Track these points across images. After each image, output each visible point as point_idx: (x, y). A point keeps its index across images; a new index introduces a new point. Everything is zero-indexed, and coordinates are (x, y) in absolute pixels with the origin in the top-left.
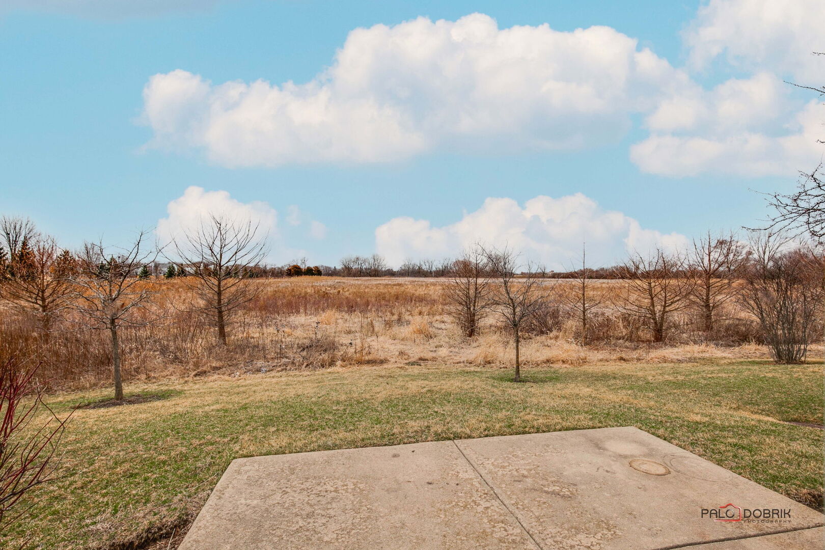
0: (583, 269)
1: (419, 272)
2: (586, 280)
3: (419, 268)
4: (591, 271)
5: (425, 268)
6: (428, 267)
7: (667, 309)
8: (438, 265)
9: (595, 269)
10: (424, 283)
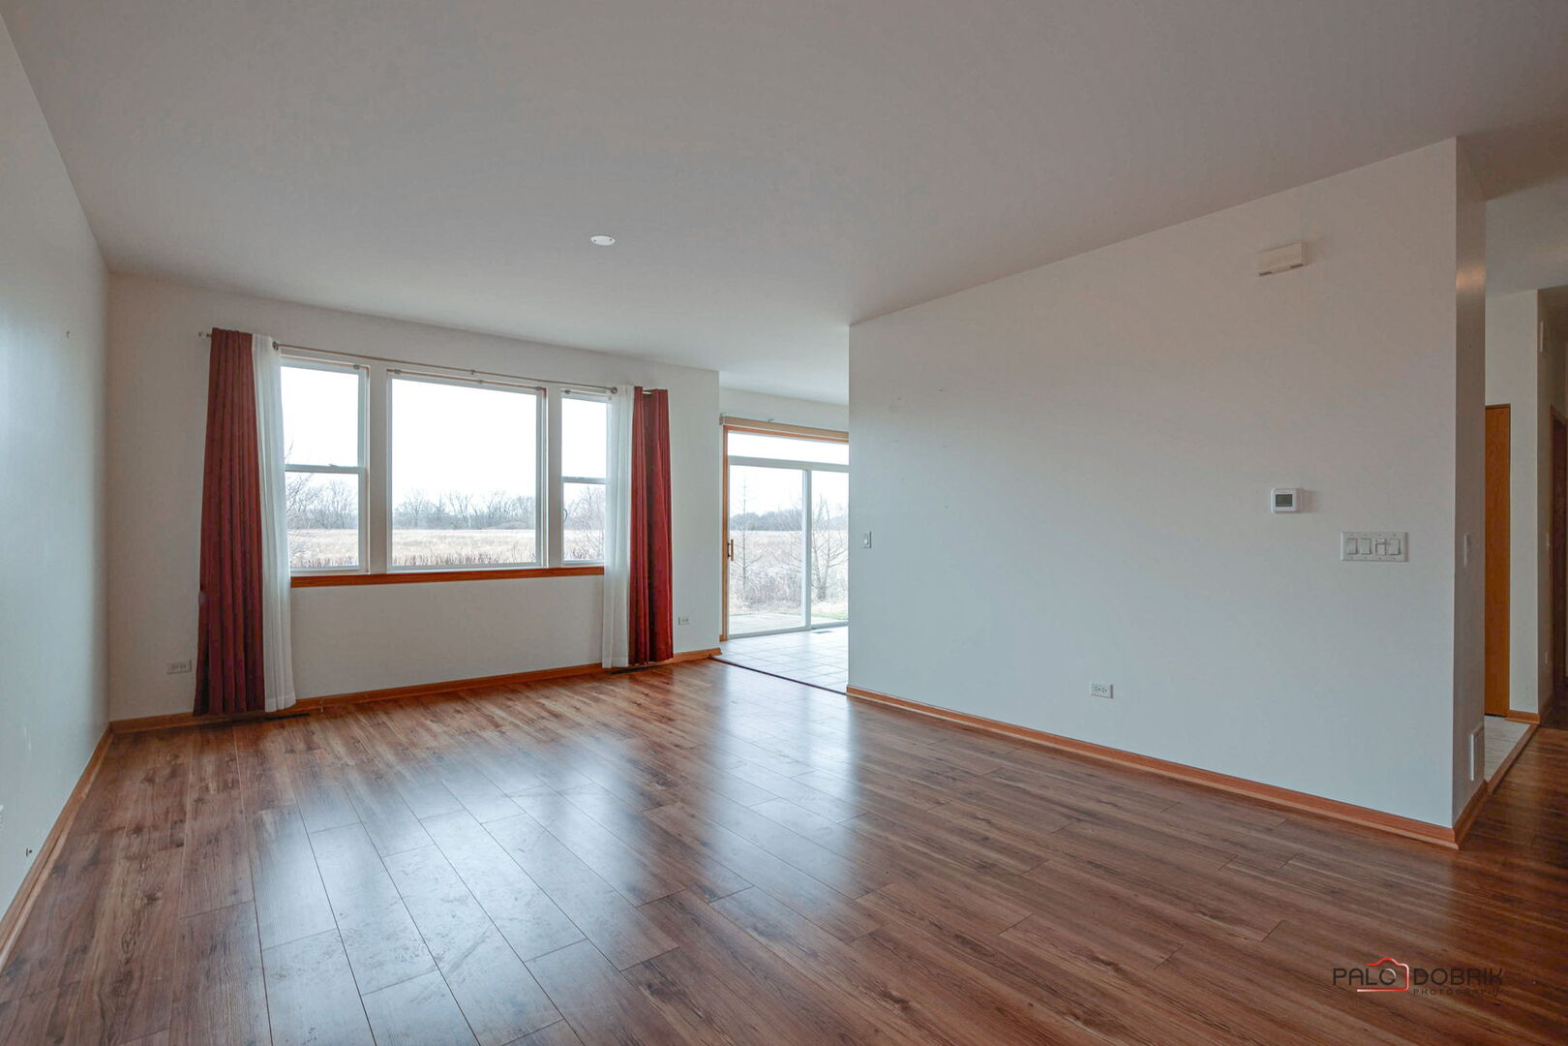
0: (742, 513)
1: (439, 519)
2: (747, 532)
3: (439, 510)
4: (753, 516)
5: (450, 510)
6: (457, 507)
7: (831, 563)
8: (480, 505)
9: (760, 513)
10: (468, 541)
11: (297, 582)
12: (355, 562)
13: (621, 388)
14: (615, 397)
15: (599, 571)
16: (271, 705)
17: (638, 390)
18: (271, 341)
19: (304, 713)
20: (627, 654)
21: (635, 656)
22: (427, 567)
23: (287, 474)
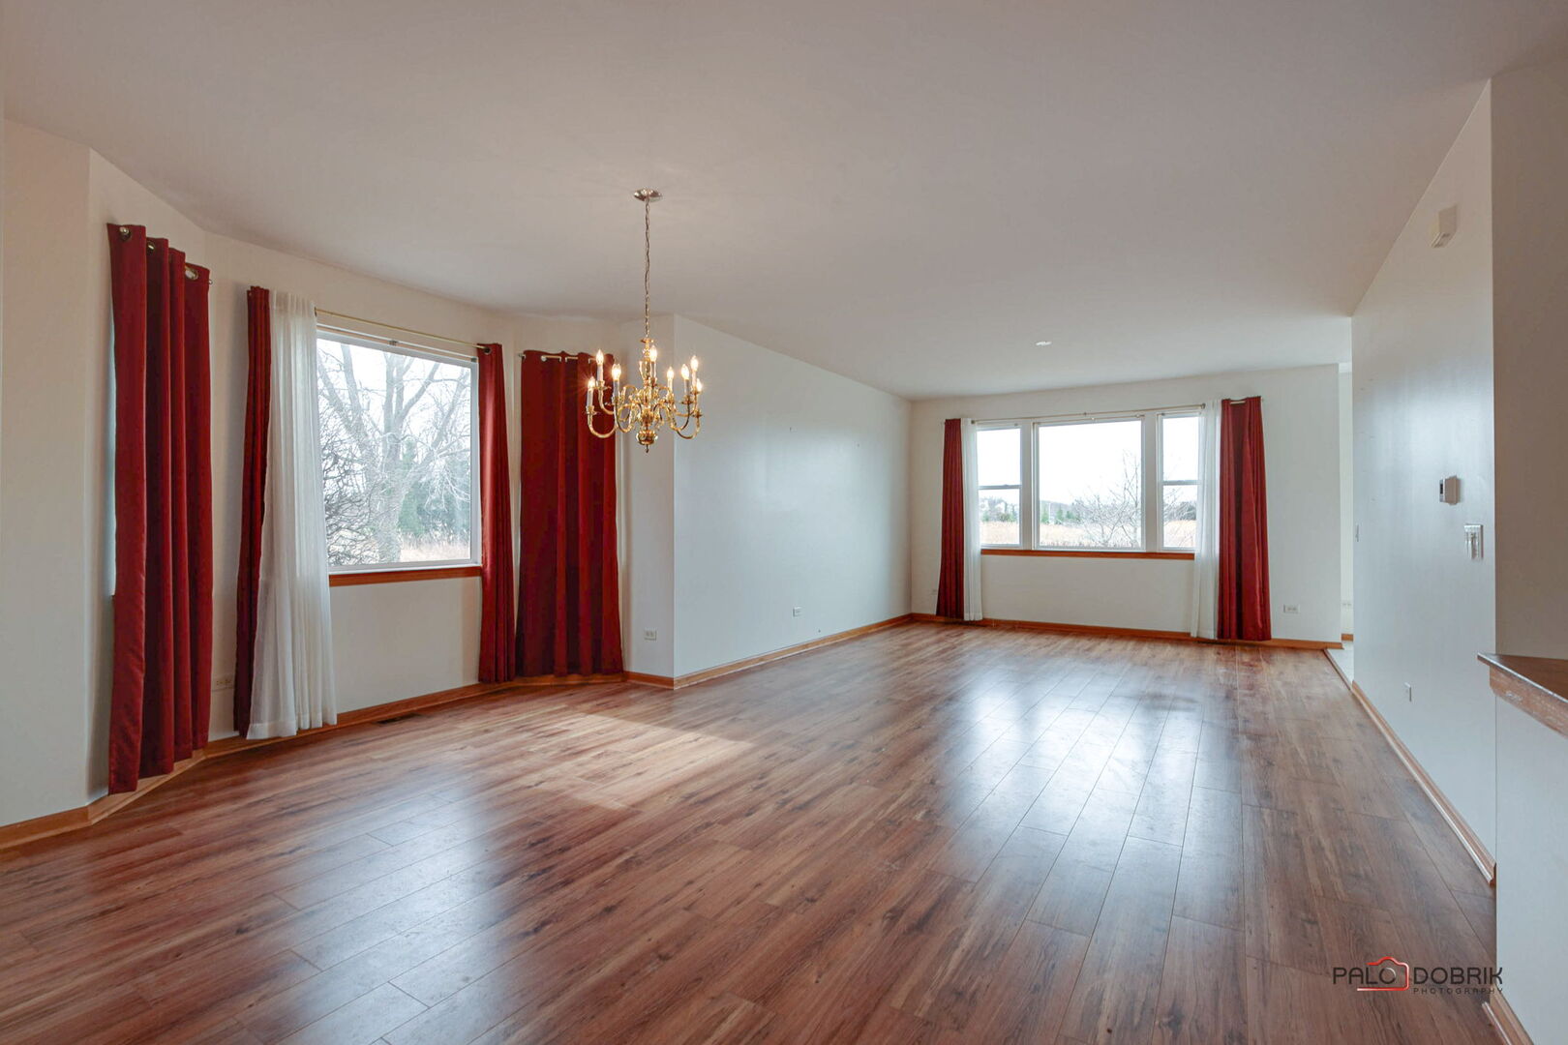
11: (985, 552)
12: (1018, 543)
13: (1209, 403)
14: (1204, 412)
15: (1190, 556)
16: (967, 618)
17: (1226, 403)
18: (969, 420)
19: (984, 624)
20: (1212, 628)
21: (1222, 631)
22: (1057, 547)
23: (980, 492)
